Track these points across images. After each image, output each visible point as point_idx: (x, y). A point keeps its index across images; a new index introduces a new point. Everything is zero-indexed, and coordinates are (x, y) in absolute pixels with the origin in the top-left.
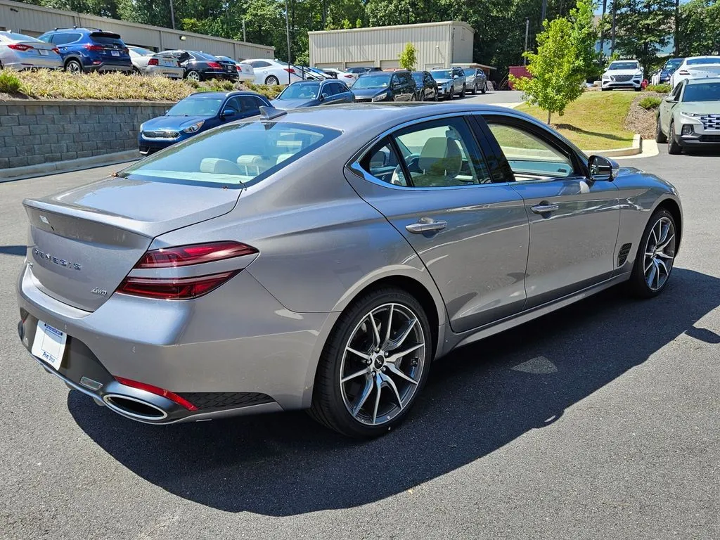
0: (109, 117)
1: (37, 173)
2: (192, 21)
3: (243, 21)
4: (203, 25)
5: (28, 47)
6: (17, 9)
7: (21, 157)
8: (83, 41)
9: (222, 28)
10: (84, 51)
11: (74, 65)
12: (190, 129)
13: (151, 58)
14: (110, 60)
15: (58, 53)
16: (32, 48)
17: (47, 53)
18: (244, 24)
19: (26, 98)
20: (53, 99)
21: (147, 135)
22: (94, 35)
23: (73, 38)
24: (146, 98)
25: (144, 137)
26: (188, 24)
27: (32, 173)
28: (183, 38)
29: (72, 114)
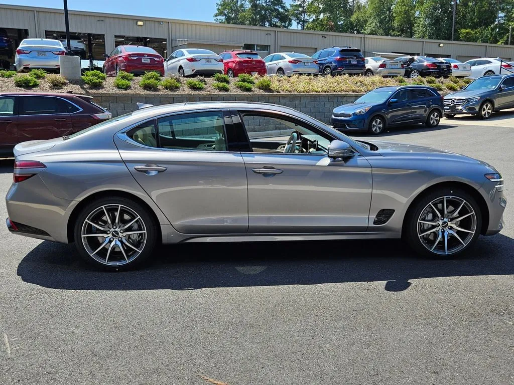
0: (323, 103)
1: (268, 135)
2: (467, 31)
3: (510, 27)
4: (476, 33)
5: (298, 61)
6: (325, 36)
7: (261, 126)
8: (336, 55)
9: (491, 34)
10: (335, 61)
11: (328, 70)
12: (360, 112)
13: (381, 63)
14: (350, 66)
15: (317, 64)
16: (301, 61)
17: (309, 64)
18: (510, 30)
19: (273, 92)
20: (289, 93)
21: (336, 115)
22: (342, 51)
23: (330, 54)
24: (353, 91)
25: (333, 117)
26: (463, 33)
27: (265, 136)
28: (441, 45)
29: (297, 102)
